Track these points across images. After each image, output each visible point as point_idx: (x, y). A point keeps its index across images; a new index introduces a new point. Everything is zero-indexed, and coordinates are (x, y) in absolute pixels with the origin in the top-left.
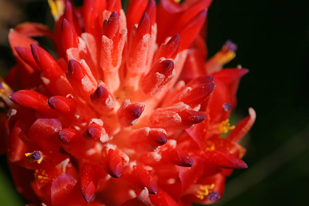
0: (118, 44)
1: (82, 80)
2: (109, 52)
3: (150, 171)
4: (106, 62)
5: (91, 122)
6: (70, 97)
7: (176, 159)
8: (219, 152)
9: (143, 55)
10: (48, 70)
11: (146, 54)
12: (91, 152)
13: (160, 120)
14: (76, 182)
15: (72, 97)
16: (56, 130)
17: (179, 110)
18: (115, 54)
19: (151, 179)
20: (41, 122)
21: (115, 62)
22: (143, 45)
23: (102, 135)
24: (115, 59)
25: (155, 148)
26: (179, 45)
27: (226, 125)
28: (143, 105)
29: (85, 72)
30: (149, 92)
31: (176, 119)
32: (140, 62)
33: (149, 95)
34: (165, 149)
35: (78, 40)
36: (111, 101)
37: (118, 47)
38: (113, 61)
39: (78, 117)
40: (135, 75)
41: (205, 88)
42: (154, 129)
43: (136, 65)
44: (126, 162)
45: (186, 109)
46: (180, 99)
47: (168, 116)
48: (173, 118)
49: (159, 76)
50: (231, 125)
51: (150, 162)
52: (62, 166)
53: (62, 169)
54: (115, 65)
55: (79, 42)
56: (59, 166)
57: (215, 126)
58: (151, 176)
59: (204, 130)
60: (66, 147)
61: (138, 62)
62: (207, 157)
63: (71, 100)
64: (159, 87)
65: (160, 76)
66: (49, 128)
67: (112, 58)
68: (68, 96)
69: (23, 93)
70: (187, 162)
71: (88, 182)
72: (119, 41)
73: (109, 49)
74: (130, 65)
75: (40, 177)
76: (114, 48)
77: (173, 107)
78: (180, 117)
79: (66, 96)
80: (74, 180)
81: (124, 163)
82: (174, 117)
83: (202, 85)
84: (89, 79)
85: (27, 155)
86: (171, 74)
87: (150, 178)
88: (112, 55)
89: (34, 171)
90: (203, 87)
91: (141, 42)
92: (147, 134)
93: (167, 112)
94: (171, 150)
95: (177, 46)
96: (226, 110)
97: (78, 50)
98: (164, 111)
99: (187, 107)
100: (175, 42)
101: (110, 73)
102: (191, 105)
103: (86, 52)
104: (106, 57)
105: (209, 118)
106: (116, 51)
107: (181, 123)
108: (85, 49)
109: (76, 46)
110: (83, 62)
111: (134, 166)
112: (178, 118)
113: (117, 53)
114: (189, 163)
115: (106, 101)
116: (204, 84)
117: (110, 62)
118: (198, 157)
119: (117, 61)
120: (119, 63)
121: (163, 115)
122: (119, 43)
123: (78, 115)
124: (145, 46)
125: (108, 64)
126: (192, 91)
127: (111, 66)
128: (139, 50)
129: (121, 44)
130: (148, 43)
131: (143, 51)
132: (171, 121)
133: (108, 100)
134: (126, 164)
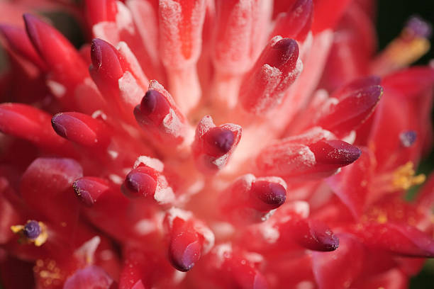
0: (191, 12)
1: (120, 80)
2: (174, 29)
3: (257, 264)
4: (169, 49)
5: (137, 164)
6: (100, 117)
7: (306, 237)
8: (392, 226)
9: (242, 35)
10: (60, 66)
11: (248, 34)
12: (145, 227)
13: (275, 161)
14: (110, 281)
15: (104, 117)
16: (70, 181)
17: (311, 140)
18: (187, 33)
19: (256, 277)
20: (42, 166)
21: (187, 50)
22: (240, 14)
23: (158, 187)
24: (187, 44)
25: (264, 216)
26: (311, 14)
27: (407, 175)
28: (238, 129)
29: (126, 66)
30: (253, 106)
31: (305, 158)
32: (238, 50)
33: (255, 113)
34: (286, 219)
35: (116, 7)
36: (173, 121)
37: (193, 18)
38: (184, 47)
39: (114, 154)
40: (228, 77)
41: (362, 97)
42: (263, 179)
43: (229, 55)
44: (208, 243)
45: (324, 139)
46: (315, 121)
47: (290, 153)
48: (298, 155)
49: (271, 72)
50: (417, 174)
51: (257, 245)
52: (86, 252)
53: (85, 258)
54: (187, 56)
55: (117, 11)
56: (79, 253)
57: (385, 177)
58: (257, 272)
59: (364, 183)
60: (93, 215)
61: (233, 50)
62: (369, 235)
63: (100, 122)
64: (272, 95)
65: (273, 72)
66: (57, 177)
67: (181, 39)
68: (95, 115)
69: (8, 108)
70: (327, 241)
71: (132, 282)
72: (194, 7)
73: (174, 21)
74: (218, 57)
75: (44, 274)
76: (184, 20)
77: (301, 137)
78: (313, 154)
79: (91, 114)
80: (107, 277)
81: (205, 245)
82: (301, 153)
83: (357, 92)
84: (134, 80)
85: (16, 229)
86: (295, 67)
87: (255, 274)
88: (180, 34)
89: (34, 264)
90: (359, 96)
91: (238, 8)
92: (249, 188)
93: (288, 145)
94: (297, 220)
95: (307, 16)
96: (407, 143)
97: (116, 27)
98: (284, 144)
99: (328, 135)
100: (304, 7)
101: (179, 72)
102: (337, 132)
103: (131, 30)
104: (169, 39)
105: (373, 161)
106: (187, 27)
107: (316, 165)
108: (130, 25)
109: (112, 17)
110: (124, 47)
111: (225, 253)
112: (308, 155)
113: (190, 30)
114: (330, 243)
115: (165, 120)
116: (361, 90)
117: (178, 49)
118: (350, 236)
119: (191, 46)
120: (197, 52)
121: (281, 151)
122: (194, 10)
123: (115, 150)
124: (244, 16)
125: (173, 54)
126: (338, 105)
127: (180, 57)
128: (234, 25)
129: (198, 12)
130: (250, 10)
131: (243, 26)
132: (296, 162)
133: (167, 117)
134: (208, 248)
